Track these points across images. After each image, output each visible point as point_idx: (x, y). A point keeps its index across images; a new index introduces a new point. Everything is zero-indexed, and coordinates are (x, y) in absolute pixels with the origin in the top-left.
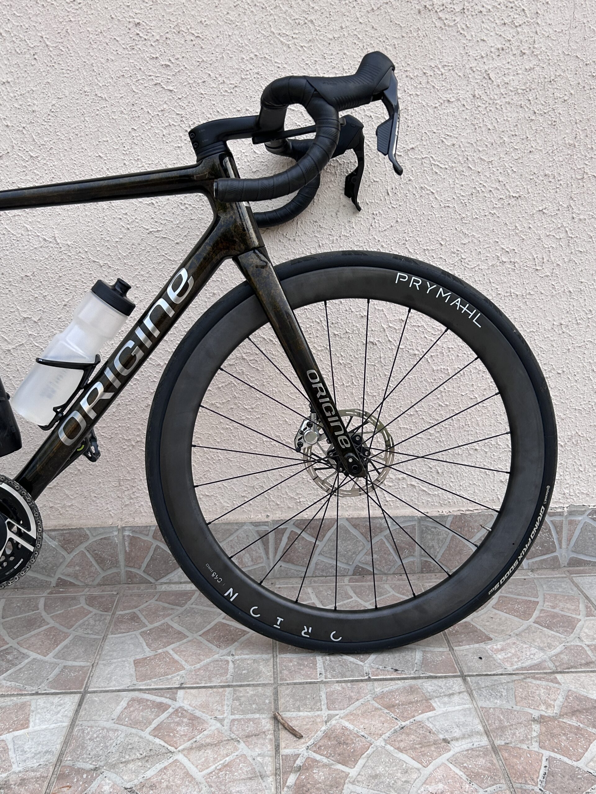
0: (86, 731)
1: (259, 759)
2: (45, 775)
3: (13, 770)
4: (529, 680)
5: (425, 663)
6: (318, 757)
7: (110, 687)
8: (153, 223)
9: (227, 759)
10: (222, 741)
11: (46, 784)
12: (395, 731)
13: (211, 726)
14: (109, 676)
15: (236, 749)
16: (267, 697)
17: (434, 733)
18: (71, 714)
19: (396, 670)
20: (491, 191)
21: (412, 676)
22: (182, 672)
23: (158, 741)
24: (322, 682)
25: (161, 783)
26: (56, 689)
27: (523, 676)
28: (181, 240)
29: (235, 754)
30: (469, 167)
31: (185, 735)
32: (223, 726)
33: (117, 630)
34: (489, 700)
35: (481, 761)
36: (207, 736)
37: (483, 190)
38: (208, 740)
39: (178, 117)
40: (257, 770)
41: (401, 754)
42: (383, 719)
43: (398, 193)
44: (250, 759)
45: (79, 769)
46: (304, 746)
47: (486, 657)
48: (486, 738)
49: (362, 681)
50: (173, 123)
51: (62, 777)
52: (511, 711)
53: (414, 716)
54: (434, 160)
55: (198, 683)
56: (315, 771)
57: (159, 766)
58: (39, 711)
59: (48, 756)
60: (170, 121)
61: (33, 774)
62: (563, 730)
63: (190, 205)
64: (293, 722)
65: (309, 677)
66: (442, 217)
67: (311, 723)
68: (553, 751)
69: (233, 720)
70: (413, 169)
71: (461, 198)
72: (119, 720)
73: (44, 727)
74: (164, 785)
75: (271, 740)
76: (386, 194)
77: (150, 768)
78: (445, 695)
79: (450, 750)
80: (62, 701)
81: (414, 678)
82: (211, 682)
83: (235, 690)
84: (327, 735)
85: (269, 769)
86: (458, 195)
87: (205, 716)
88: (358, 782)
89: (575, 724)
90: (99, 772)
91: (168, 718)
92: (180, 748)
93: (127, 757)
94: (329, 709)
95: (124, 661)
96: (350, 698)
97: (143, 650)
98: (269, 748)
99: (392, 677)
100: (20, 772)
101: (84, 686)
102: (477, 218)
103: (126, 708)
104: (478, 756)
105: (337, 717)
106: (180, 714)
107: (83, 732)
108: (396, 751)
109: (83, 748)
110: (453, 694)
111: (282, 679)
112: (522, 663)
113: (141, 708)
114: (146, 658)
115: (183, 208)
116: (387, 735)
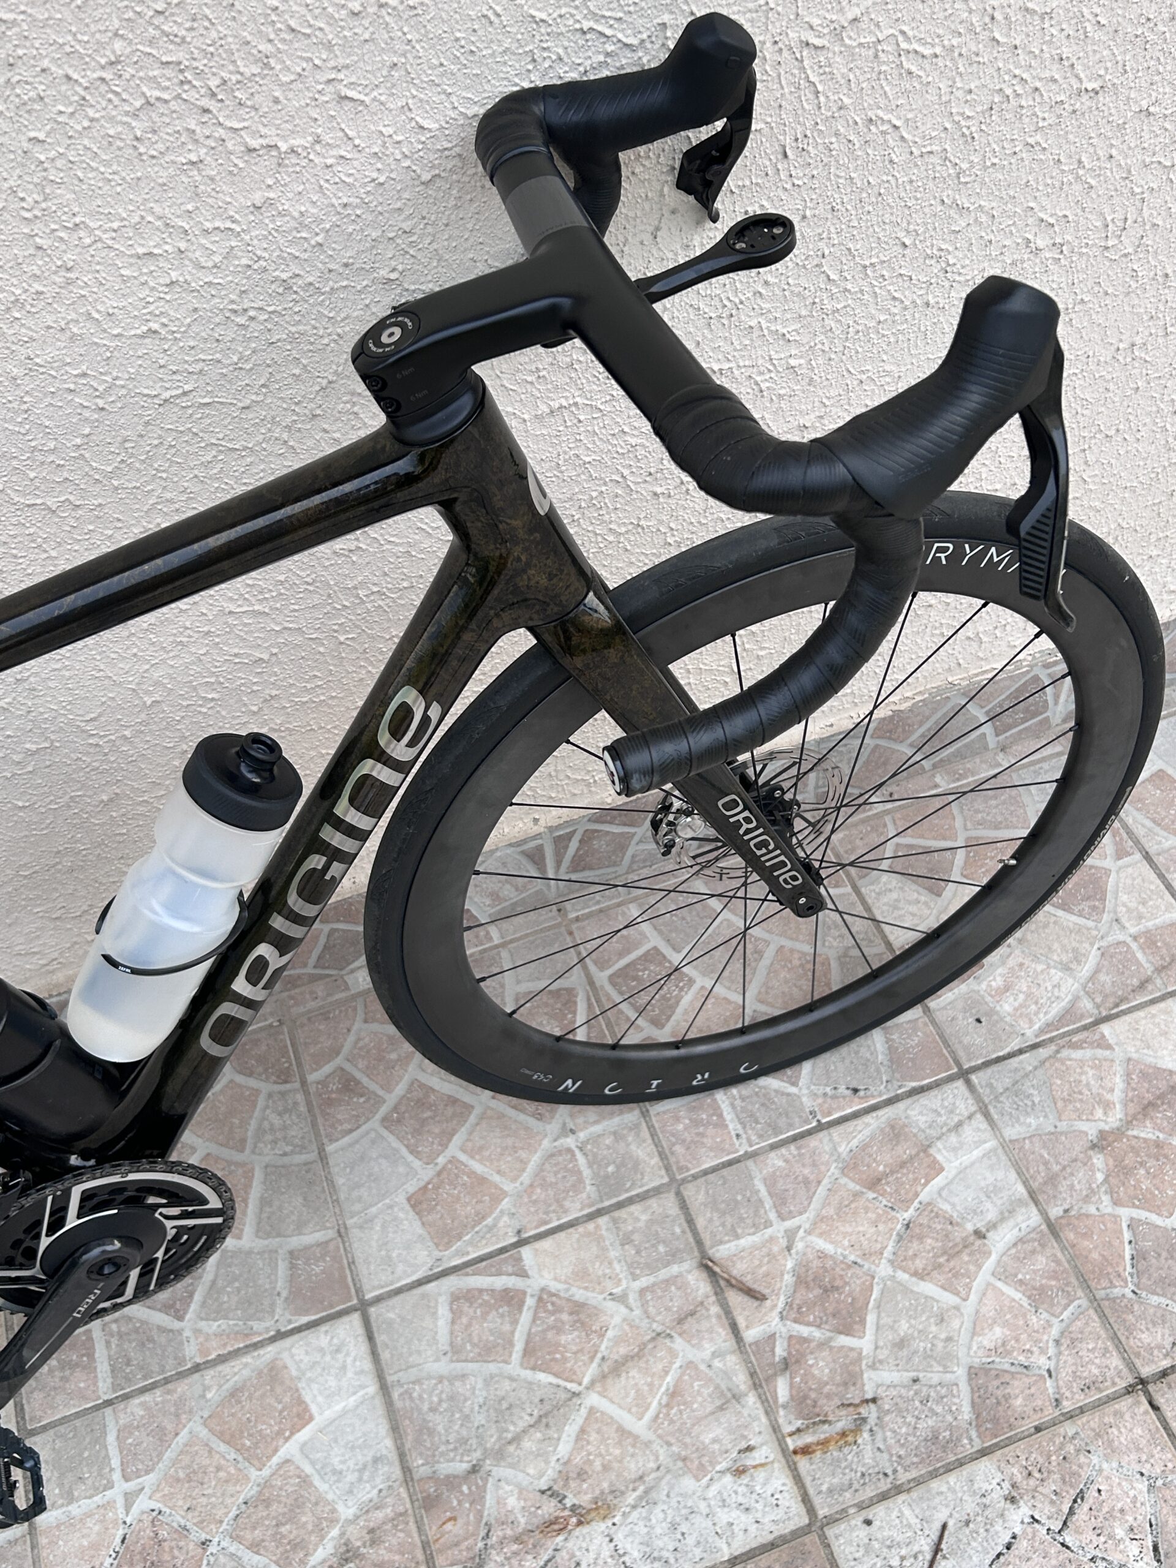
0: (415, 1395)
1: (717, 1363)
2: (401, 1509)
3: (343, 1517)
4: (1065, 1053)
5: (895, 1058)
6: (805, 1331)
7: (399, 1279)
8: (166, 378)
9: (669, 1379)
10: (645, 1345)
11: (412, 1526)
12: (900, 1238)
13: (612, 1316)
14: (383, 1253)
15: (673, 1354)
16: (673, 1221)
17: (958, 1224)
18: (367, 1365)
19: (856, 1091)
20: (1037, 89)
21: (885, 1097)
22: (505, 1204)
23: (543, 1377)
24: (748, 1156)
25: (590, 1462)
26: (306, 1312)
27: (1053, 1047)
28: (254, 397)
29: (677, 1365)
30: (994, 39)
31: (581, 1351)
32: (631, 1310)
33: (333, 1126)
34: (1018, 1120)
35: (1041, 1262)
36: (617, 1341)
37: (1020, 91)
38: (623, 1350)
39: (168, 72)
40: (723, 1387)
41: (922, 1283)
42: (872, 1215)
43: (810, 148)
44: (703, 1367)
45: (448, 1477)
46: (775, 1315)
47: (986, 1014)
48: (1034, 1211)
49: (809, 1133)
50: (157, 93)
51: (429, 1503)
52: (1055, 1134)
53: (917, 1195)
54: (908, 39)
55: (546, 1223)
56: (811, 1362)
57: (571, 1430)
58: (309, 1375)
59: (384, 1469)
60: (145, 89)
61: (380, 1515)
62: (1138, 1155)
63: (261, 309)
64: (739, 1265)
65: (723, 1150)
66: (911, 182)
67: (766, 1260)
68: (1134, 1206)
69: (642, 1292)
70: (851, 77)
71: (963, 123)
72: (455, 1351)
73: (338, 1408)
74: (598, 1464)
75: (719, 1317)
76: (780, 157)
77: (559, 1439)
78: (949, 1130)
79: (990, 1253)
80: (335, 1341)
81: (890, 1102)
82: (566, 1212)
83: (615, 1221)
84: (801, 1281)
85: (741, 1380)
86: (957, 118)
87: (594, 1298)
88: (881, 1362)
89: (1150, 1136)
90: (482, 1473)
91: (534, 1321)
92: (586, 1381)
93: (512, 1428)
94: (782, 1218)
95: (391, 1207)
96: (806, 1182)
97: (408, 1165)
98: (722, 1337)
99: (855, 1108)
100: (357, 1517)
101: (353, 1291)
102: (994, 164)
103: (453, 1322)
104: (1033, 1252)
105: (801, 1233)
106: (550, 1307)
107: (411, 1398)
108: (914, 1279)
109: (431, 1432)
110: (960, 1124)
111: (681, 1169)
112: (1046, 1013)
113: (479, 1312)
114: (425, 1187)
115: (241, 320)
116: (890, 1248)
